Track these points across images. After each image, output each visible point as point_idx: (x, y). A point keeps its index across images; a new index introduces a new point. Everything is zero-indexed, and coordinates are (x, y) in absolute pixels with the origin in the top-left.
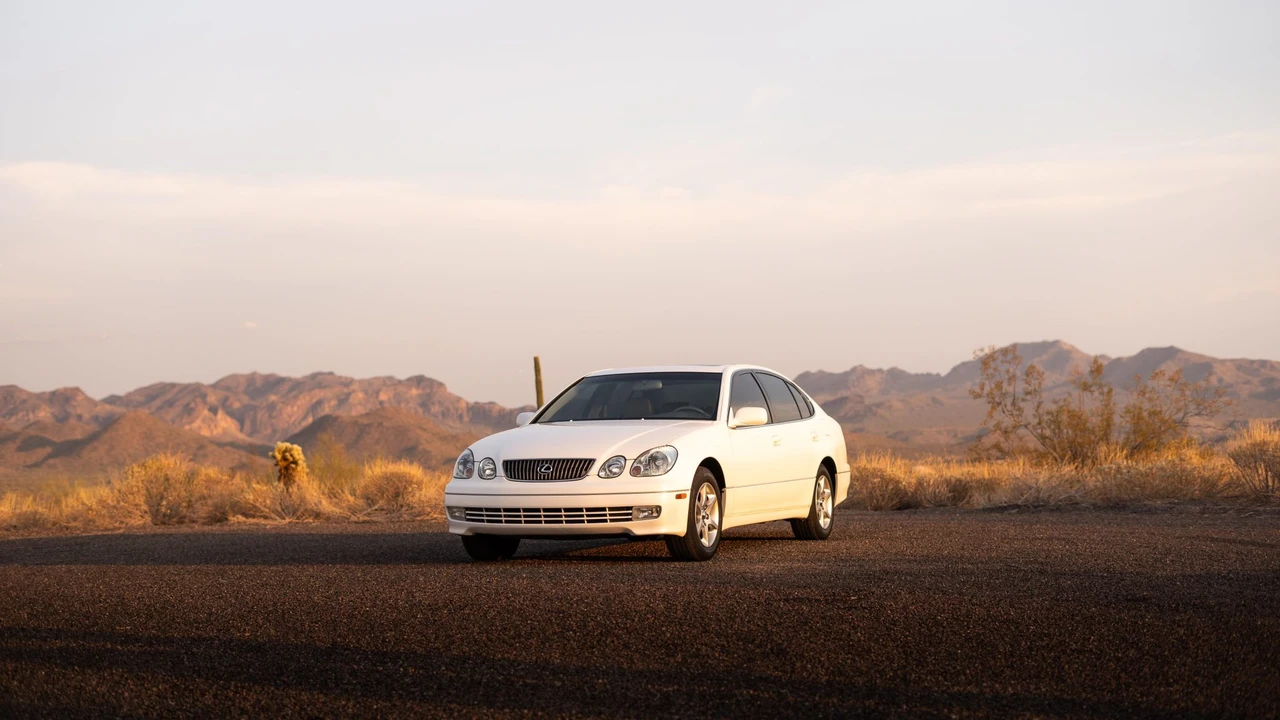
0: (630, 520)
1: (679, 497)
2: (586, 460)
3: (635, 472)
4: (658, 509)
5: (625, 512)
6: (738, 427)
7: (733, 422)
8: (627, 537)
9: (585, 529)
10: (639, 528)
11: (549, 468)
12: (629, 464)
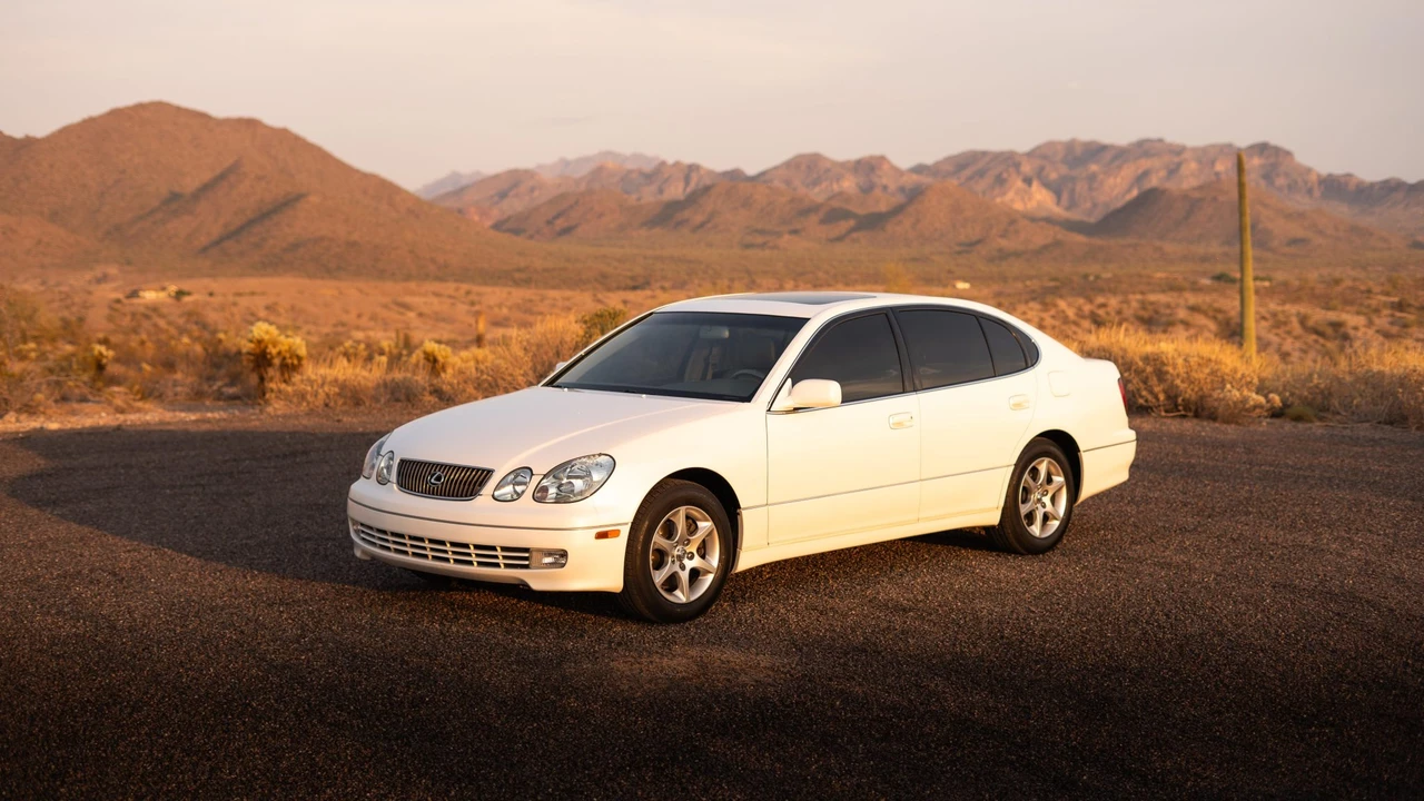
0: (526, 567)
1: (602, 535)
2: (483, 470)
3: (540, 495)
4: (564, 554)
5: (521, 556)
6: (796, 410)
7: (784, 402)
8: (520, 591)
9: (473, 574)
10: (540, 580)
11: (438, 479)
12: (535, 480)
